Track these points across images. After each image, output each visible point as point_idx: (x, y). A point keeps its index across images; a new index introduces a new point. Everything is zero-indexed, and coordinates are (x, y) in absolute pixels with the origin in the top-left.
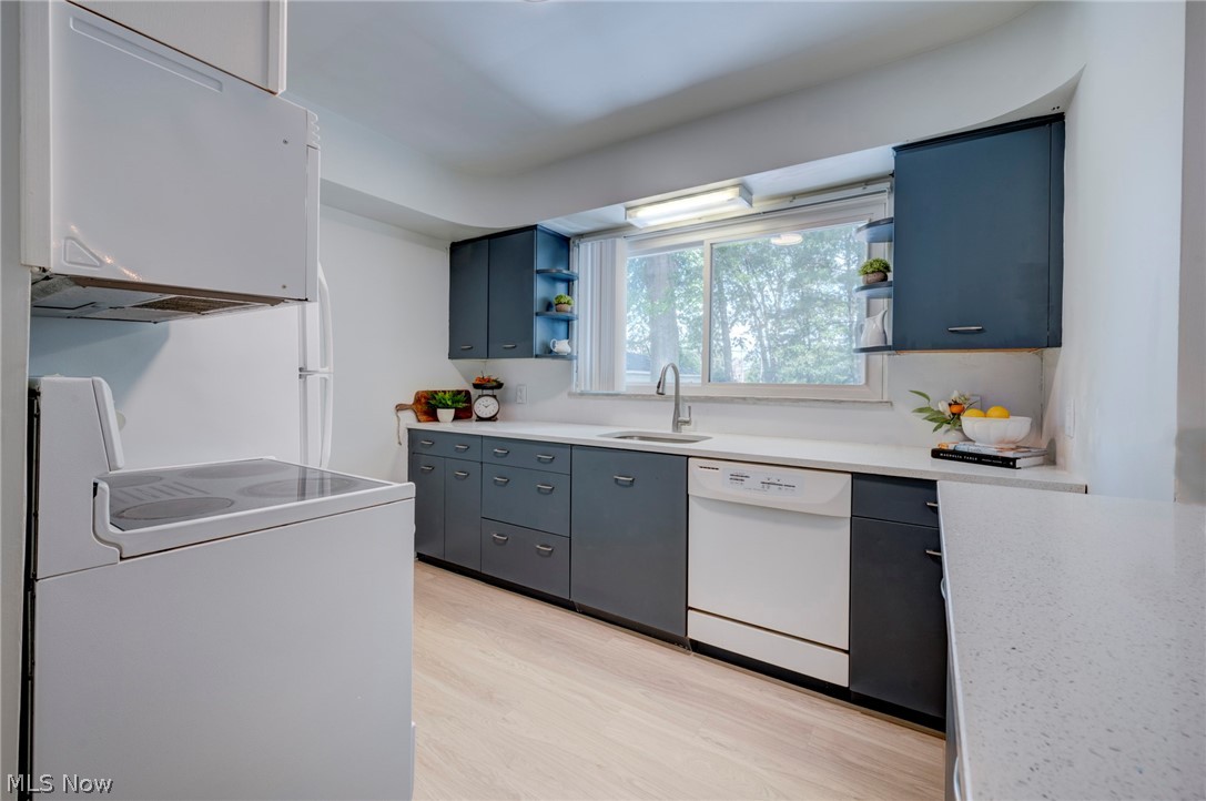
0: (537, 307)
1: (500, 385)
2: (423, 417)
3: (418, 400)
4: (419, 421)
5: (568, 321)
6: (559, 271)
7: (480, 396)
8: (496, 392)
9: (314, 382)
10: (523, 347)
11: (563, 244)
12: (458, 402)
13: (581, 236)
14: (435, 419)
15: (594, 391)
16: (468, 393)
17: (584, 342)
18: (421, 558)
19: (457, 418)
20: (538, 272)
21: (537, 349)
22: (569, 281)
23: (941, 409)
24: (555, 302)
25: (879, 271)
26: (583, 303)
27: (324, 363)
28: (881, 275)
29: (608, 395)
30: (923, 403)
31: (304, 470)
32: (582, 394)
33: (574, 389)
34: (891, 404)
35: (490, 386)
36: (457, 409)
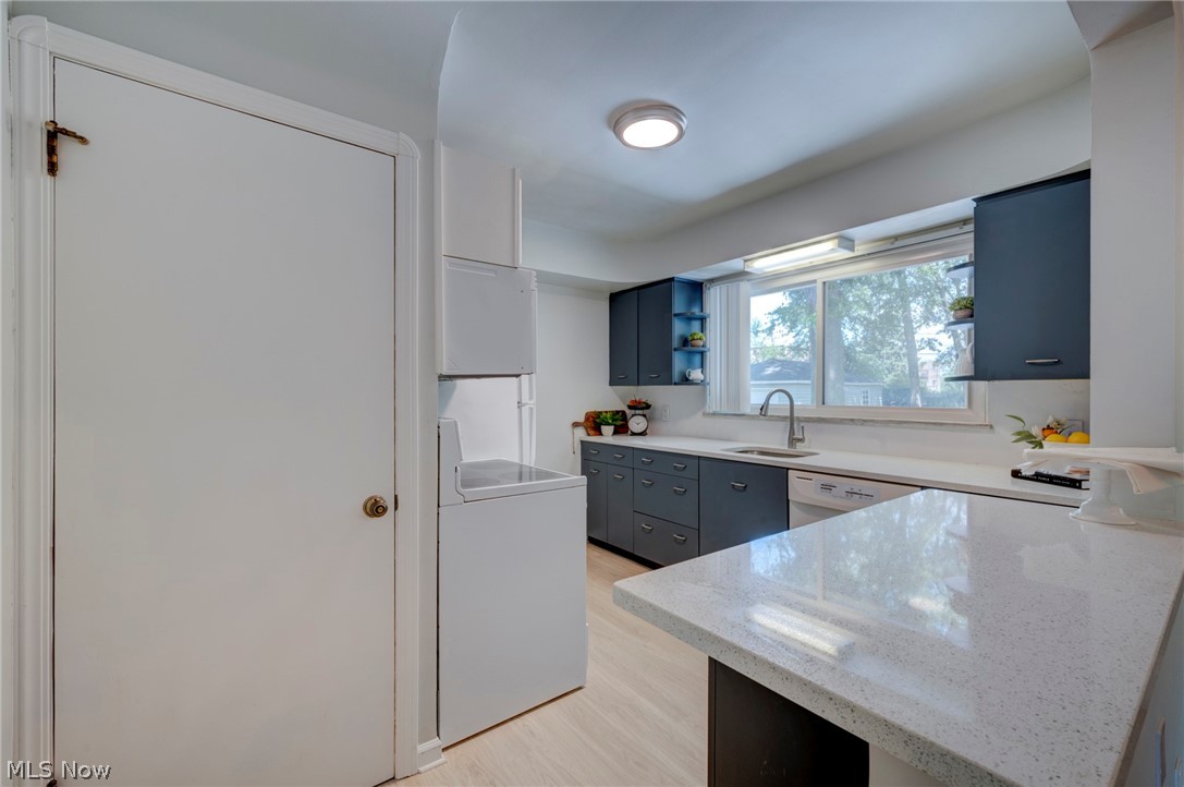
0: (676, 343)
1: (648, 406)
2: (591, 432)
3: (587, 419)
4: (589, 435)
5: (702, 354)
6: (693, 313)
7: (633, 416)
8: (645, 412)
9: (525, 410)
10: (664, 377)
11: (696, 289)
12: (616, 420)
13: (712, 281)
14: (600, 433)
15: (724, 411)
16: (624, 413)
17: (715, 371)
18: (591, 540)
19: (616, 432)
20: (675, 315)
21: (676, 376)
22: (703, 320)
23: (1034, 434)
24: (690, 338)
25: (966, 307)
26: (714, 339)
27: (531, 398)
28: (968, 312)
29: (734, 415)
30: (1019, 426)
31: (521, 466)
32: (714, 414)
33: (708, 410)
34: (991, 427)
35: (640, 407)
36: (615, 426)
